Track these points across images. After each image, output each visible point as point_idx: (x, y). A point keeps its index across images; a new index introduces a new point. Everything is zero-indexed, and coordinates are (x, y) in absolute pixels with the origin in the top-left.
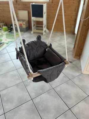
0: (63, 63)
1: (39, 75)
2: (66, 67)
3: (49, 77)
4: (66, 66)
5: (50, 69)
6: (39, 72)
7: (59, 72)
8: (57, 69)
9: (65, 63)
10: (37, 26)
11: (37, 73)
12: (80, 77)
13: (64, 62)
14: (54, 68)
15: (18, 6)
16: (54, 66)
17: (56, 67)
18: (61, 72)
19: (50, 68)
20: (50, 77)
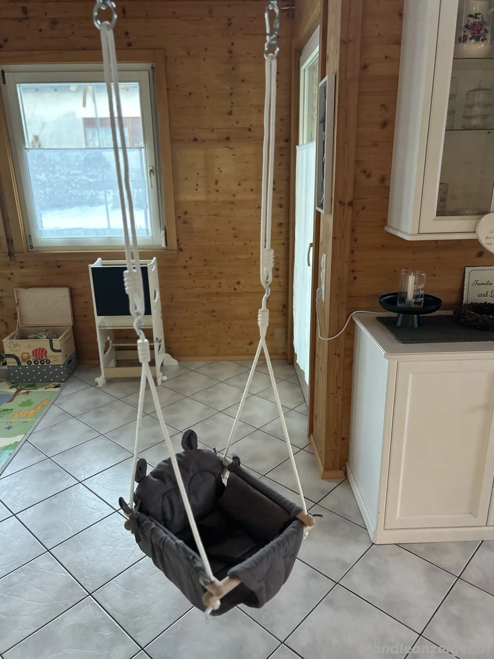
0: (294, 523)
1: (235, 584)
2: (307, 533)
3: (263, 584)
4: (307, 531)
5: (262, 558)
6: (234, 576)
7: (288, 559)
8: (282, 550)
9: (302, 524)
10: (118, 349)
11: (227, 578)
12: (372, 562)
13: (296, 519)
14: (273, 548)
15: (17, 271)
16: (272, 543)
17: (278, 543)
18: (294, 556)
19: (261, 552)
20: (266, 583)
